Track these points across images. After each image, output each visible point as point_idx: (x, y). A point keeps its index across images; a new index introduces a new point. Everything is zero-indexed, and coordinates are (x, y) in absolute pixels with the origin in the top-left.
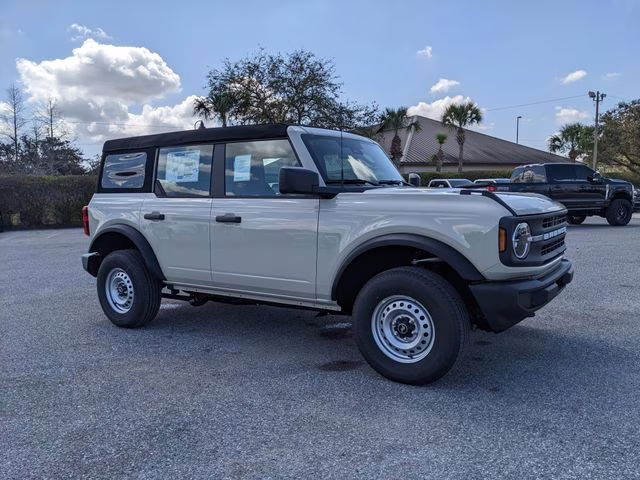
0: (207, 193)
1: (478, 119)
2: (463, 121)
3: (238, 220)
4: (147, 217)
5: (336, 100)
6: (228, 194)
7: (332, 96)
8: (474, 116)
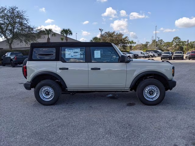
0: (85, 61)
1: (71, 34)
2: (67, 34)
3: (99, 69)
4: (60, 69)
5: (28, 24)
6: (92, 61)
7: (26, 22)
8: (70, 33)
